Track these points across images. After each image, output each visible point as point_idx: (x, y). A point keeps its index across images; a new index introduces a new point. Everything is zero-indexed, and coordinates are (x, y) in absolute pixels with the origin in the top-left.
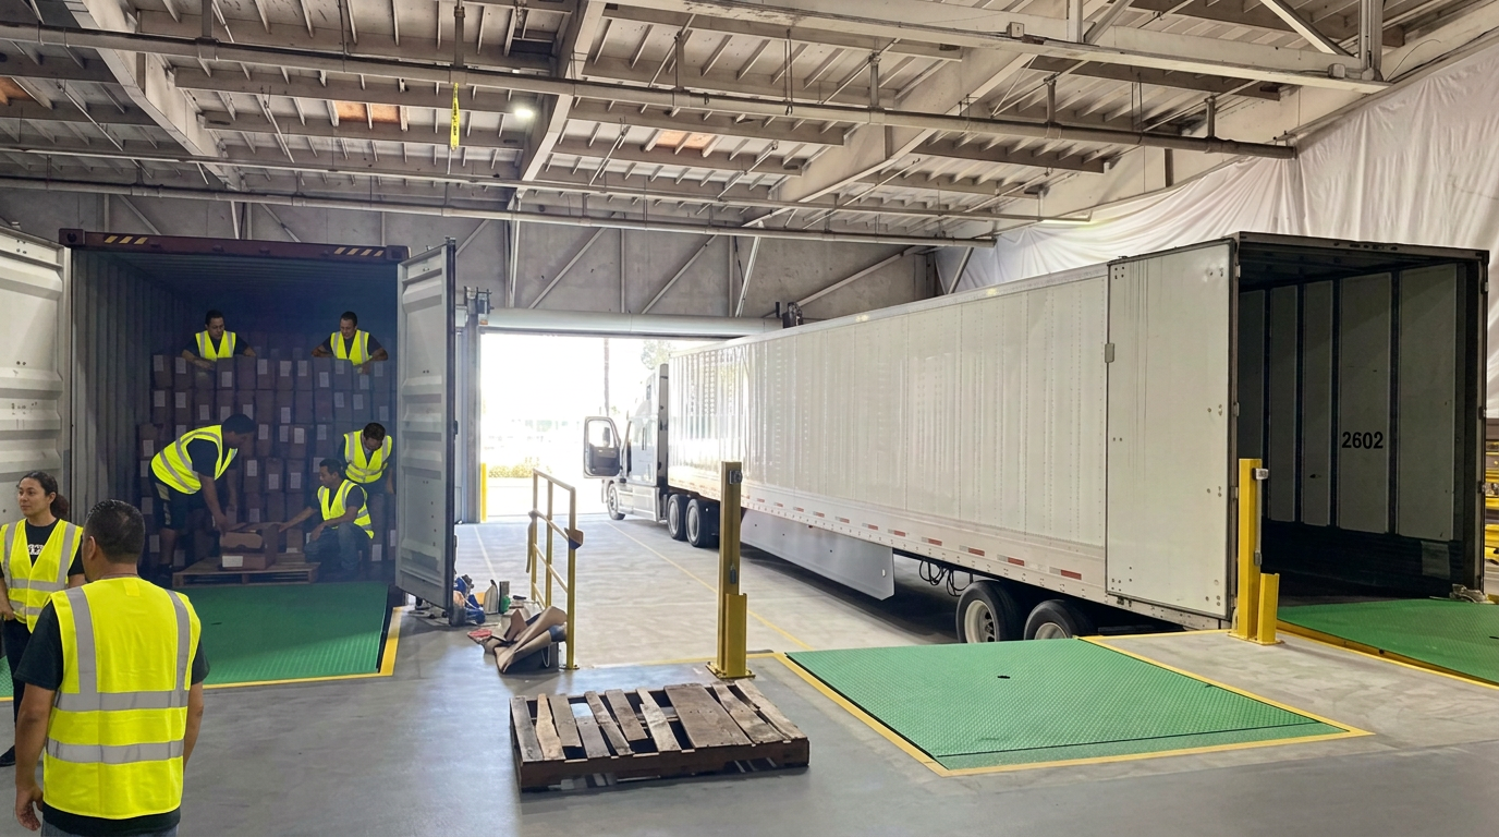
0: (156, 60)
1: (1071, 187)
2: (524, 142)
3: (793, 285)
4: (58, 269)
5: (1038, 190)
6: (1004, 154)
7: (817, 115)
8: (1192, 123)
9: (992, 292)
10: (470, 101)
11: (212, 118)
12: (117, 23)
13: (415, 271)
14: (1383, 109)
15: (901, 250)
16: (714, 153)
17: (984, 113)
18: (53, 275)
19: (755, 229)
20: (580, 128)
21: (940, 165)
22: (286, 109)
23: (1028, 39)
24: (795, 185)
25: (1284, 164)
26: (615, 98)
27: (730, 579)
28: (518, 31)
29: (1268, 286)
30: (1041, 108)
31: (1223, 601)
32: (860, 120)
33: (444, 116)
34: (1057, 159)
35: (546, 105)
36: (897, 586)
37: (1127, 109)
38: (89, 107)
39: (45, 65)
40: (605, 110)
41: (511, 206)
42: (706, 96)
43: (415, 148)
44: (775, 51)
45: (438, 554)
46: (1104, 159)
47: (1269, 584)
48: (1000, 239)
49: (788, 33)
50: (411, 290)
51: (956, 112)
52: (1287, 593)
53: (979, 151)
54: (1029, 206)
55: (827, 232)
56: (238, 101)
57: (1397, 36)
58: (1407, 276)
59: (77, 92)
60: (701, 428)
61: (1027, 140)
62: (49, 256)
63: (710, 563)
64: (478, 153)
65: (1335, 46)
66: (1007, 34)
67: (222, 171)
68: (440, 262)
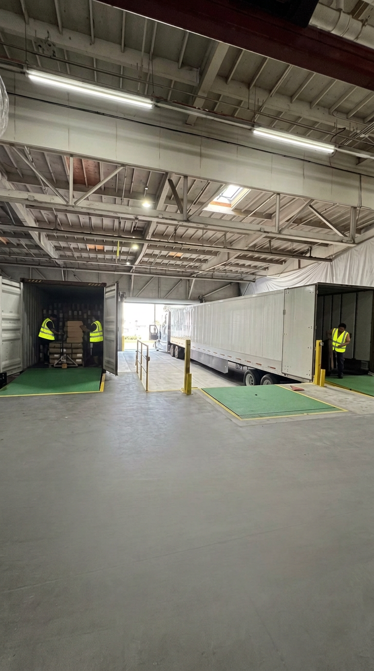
0: (43, 234)
1: (274, 268)
2: (135, 255)
3: (203, 292)
4: (20, 288)
5: (266, 268)
6: (258, 259)
7: (210, 249)
8: (306, 253)
9: (254, 296)
10: (122, 244)
11: (57, 248)
12: (33, 224)
13: (108, 289)
14: (355, 250)
15: (231, 283)
16: (183, 258)
17: (253, 249)
18: (18, 290)
19: (194, 277)
20: (150, 251)
21: (241, 262)
22: (76, 246)
23: (265, 232)
24: (205, 266)
25: (328, 263)
26: (158, 244)
27: (187, 370)
28: (134, 227)
29: (324, 295)
30: (267, 248)
31: (311, 375)
32: (222, 250)
33: (115, 248)
34: (271, 261)
35: (142, 245)
36: (229, 370)
37: (289, 248)
38: (26, 245)
39: (16, 235)
40: (155, 247)
41: (131, 271)
42: (182, 244)
43: (108, 256)
44: (200, 232)
45: (114, 361)
46: (283, 261)
47: (323, 372)
48: (256, 281)
49: (203, 229)
50: (107, 294)
51: (246, 249)
52: (328, 375)
53: (251, 258)
54: (263, 273)
55: (212, 278)
56: (63, 244)
57: (359, 231)
58: (360, 293)
59: (23, 242)
60: (179, 327)
61: (263, 256)
62: (17, 285)
63: (182, 364)
64: (123, 257)
65: (343, 234)
66: (260, 231)
67: (60, 262)
68: (115, 287)
